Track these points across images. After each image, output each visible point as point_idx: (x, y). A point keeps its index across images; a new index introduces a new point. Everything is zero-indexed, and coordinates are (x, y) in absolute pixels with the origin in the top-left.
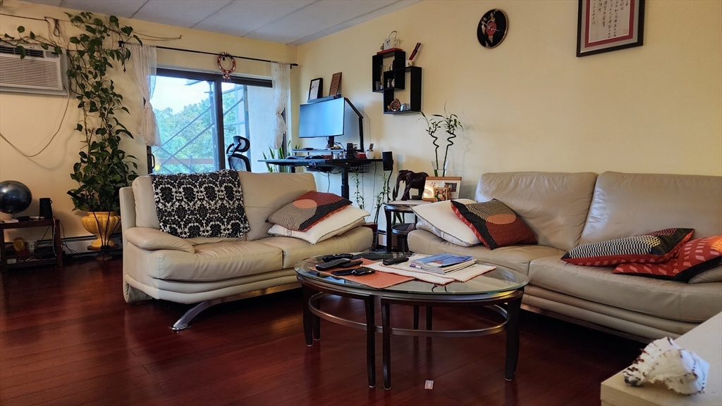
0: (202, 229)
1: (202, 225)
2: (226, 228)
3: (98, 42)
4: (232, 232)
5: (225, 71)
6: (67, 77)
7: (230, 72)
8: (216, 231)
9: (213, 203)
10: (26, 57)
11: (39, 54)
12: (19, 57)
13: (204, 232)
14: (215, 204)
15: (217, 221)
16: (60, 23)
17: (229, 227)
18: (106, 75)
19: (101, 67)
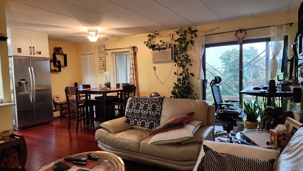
0: (138, 122)
1: (138, 121)
2: (147, 124)
3: (185, 39)
4: (150, 127)
5: (239, 39)
6: (173, 55)
7: (242, 38)
8: (143, 125)
9: (144, 112)
10: (161, 51)
11: (165, 49)
12: (159, 51)
13: (138, 124)
14: (145, 112)
15: (145, 120)
16: (173, 35)
17: (149, 124)
18: (187, 51)
19: (185, 49)
